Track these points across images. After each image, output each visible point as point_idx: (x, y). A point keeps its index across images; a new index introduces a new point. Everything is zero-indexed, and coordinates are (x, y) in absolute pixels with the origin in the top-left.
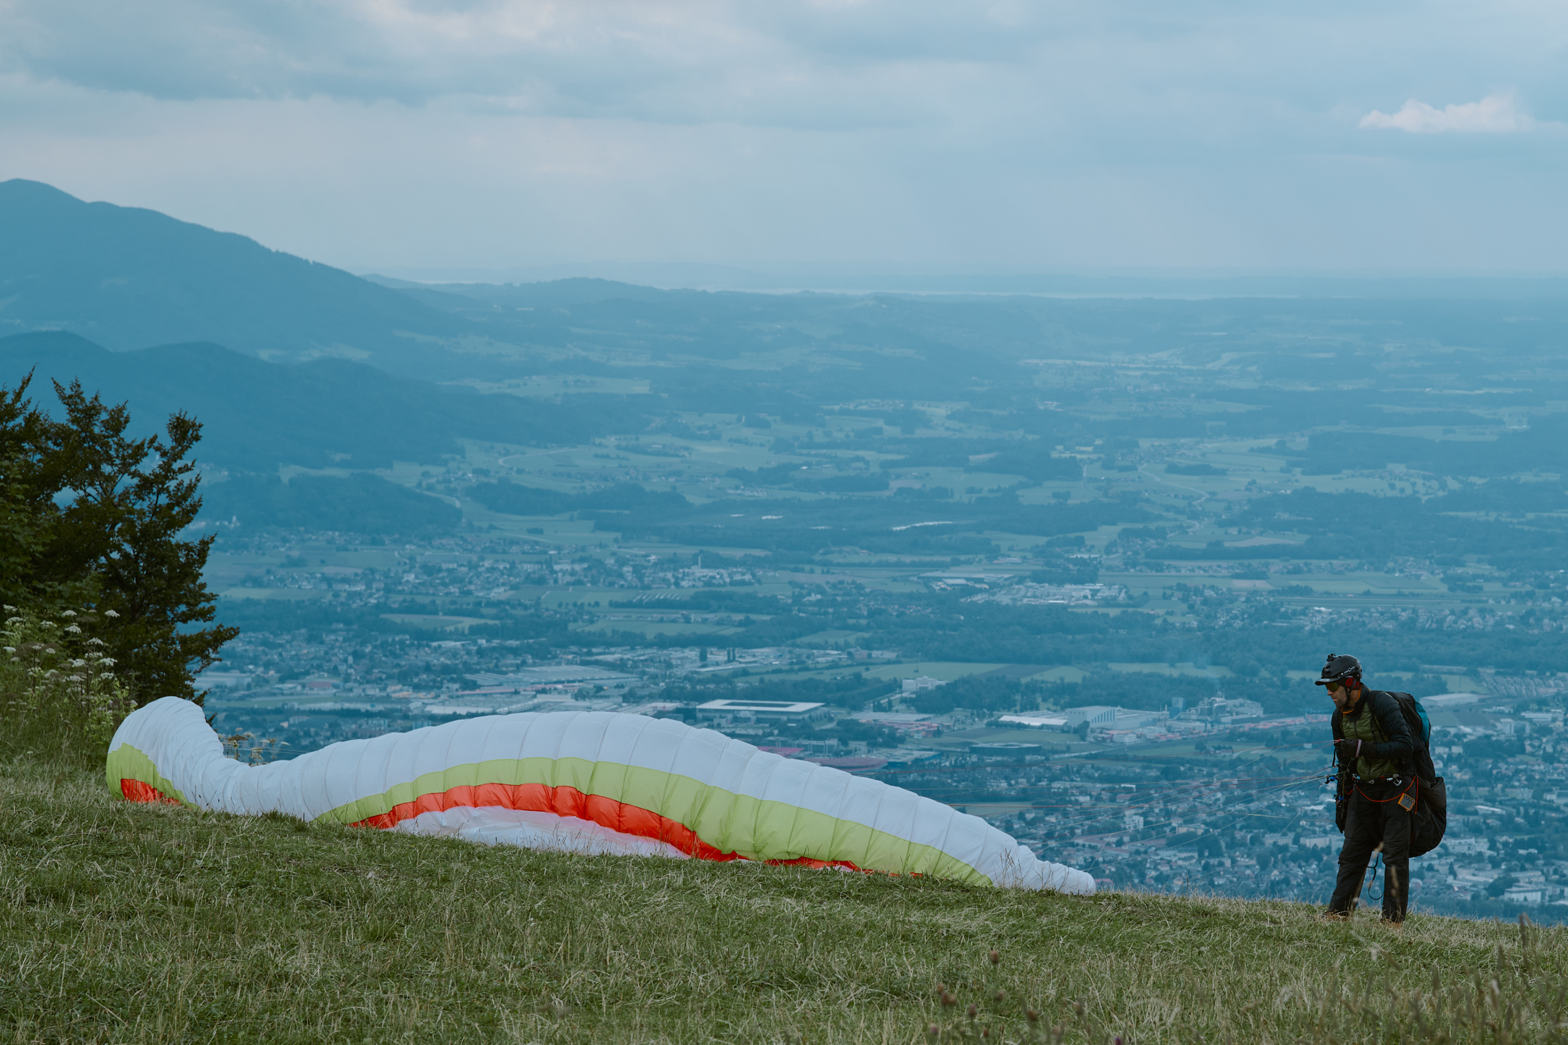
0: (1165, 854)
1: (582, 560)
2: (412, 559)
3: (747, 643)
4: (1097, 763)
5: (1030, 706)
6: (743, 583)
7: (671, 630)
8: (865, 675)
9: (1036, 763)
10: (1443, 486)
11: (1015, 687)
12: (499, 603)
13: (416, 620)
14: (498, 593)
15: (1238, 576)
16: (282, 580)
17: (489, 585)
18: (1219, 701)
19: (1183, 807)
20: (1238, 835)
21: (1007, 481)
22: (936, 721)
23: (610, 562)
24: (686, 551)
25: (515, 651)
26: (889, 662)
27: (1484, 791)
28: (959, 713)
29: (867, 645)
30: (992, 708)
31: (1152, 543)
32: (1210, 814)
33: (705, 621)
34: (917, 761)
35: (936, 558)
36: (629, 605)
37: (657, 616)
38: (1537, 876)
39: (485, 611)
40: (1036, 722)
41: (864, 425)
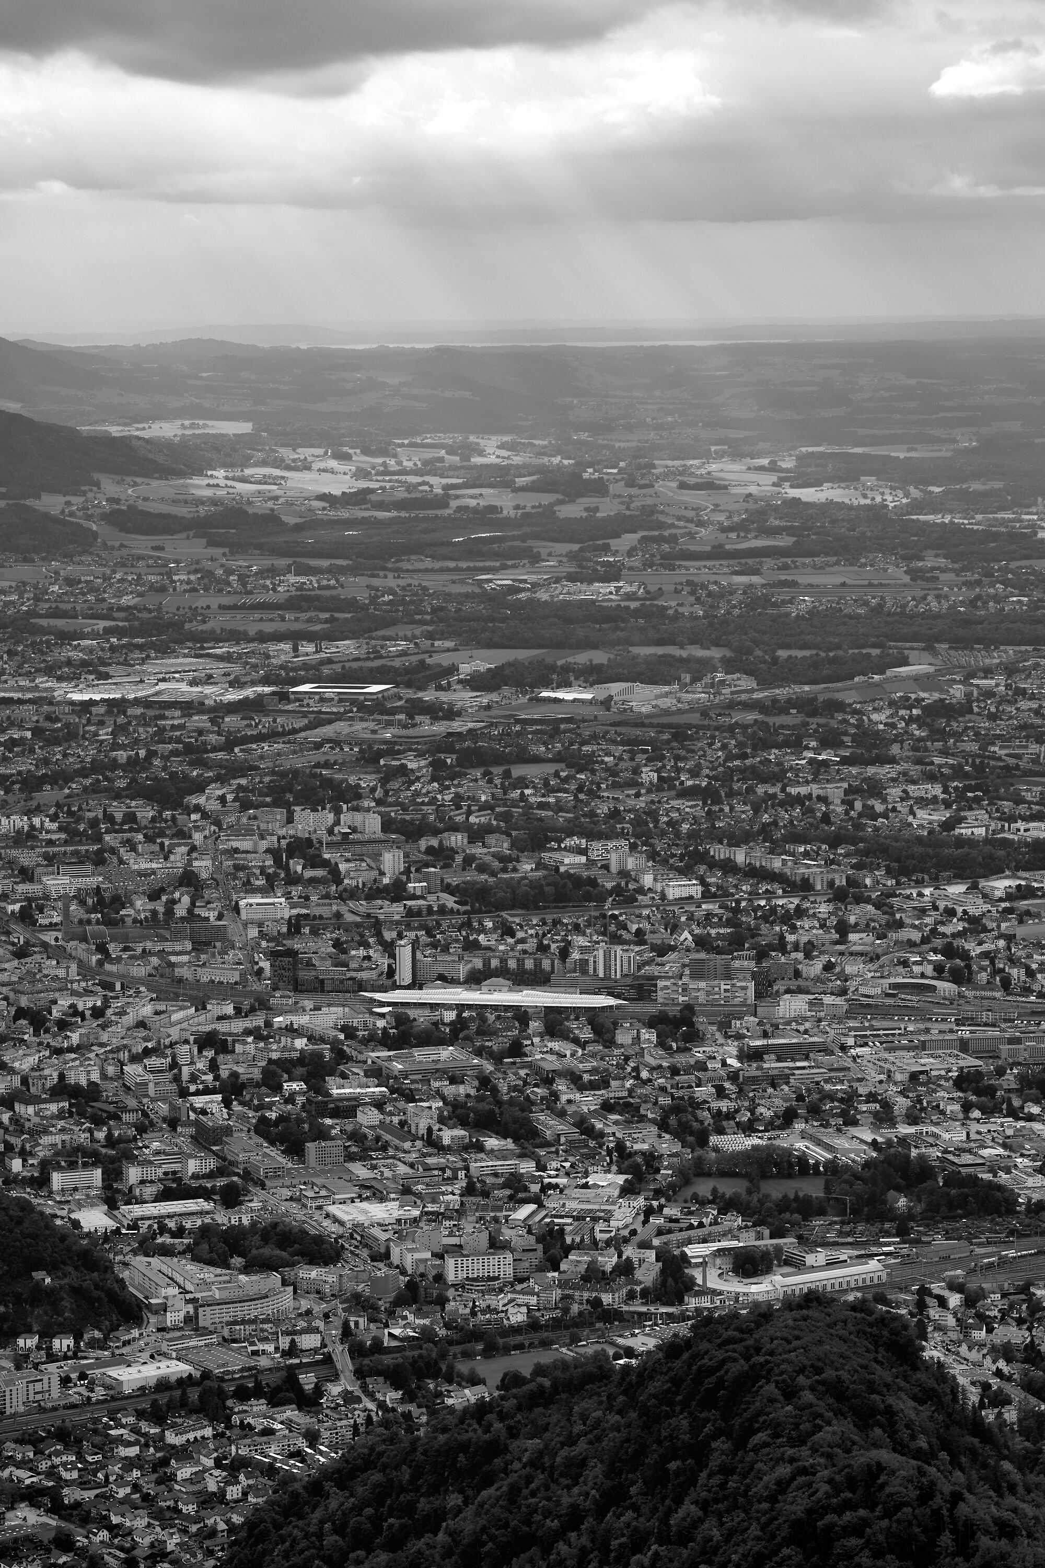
0: (675, 803)
1: (196, 571)
2: (57, 573)
3: (332, 637)
4: (619, 729)
5: (565, 684)
6: (328, 587)
7: (268, 628)
8: (429, 661)
9: (569, 731)
10: (907, 495)
11: (553, 668)
12: (127, 609)
13: (60, 623)
14: (126, 600)
15: (737, 573)
17: (119, 594)
18: (720, 676)
19: (690, 764)
20: (736, 787)
21: (546, 499)
22: (487, 698)
23: (220, 572)
24: (282, 562)
25: (141, 648)
26: (448, 650)
27: (939, 745)
28: (506, 690)
29: (431, 636)
30: (533, 686)
31: (666, 547)
32: (712, 769)
33: (297, 619)
34: (470, 731)
35: (488, 564)
36: (235, 607)
37: (257, 616)
38: (982, 814)
39: (116, 615)
40: (569, 696)
41: (430, 454)
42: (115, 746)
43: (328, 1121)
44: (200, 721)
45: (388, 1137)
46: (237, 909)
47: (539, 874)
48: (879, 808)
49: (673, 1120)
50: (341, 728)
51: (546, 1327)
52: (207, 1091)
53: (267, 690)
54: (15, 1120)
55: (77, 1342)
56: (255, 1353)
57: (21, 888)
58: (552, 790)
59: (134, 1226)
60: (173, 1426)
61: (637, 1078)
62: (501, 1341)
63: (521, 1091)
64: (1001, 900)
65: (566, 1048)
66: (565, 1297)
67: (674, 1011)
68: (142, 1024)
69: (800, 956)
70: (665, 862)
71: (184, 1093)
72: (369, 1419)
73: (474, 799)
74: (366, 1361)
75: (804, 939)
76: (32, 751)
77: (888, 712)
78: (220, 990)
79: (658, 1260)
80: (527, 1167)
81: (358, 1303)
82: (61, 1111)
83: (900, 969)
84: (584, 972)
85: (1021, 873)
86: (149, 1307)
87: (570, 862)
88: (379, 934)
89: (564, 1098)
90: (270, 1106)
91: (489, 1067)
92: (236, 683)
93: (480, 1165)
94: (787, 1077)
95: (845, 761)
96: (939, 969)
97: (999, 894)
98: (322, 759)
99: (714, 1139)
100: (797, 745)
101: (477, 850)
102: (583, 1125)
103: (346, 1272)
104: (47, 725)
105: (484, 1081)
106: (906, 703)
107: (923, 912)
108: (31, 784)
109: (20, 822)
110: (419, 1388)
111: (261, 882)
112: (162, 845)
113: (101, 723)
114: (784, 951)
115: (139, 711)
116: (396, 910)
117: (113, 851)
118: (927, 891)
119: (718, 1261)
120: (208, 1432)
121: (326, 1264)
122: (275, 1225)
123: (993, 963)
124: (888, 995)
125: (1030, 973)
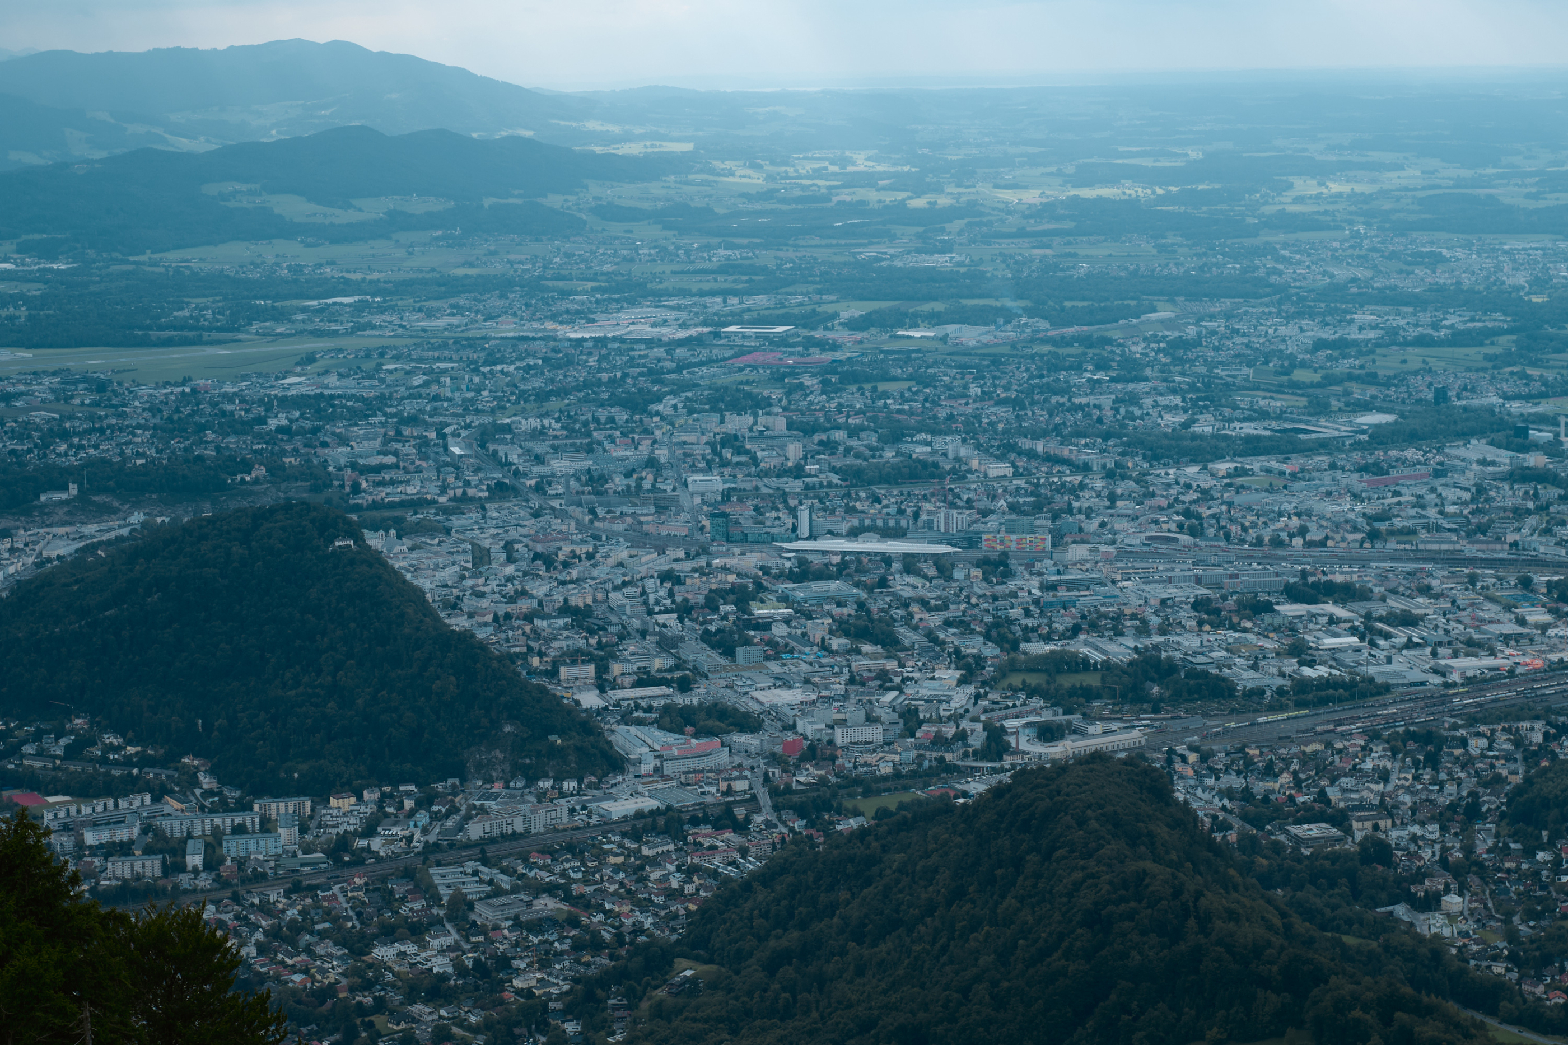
0: (993, 409)
1: (655, 247)
2: (558, 249)
3: (750, 293)
4: (953, 357)
5: (915, 326)
6: (747, 258)
7: (706, 286)
8: (818, 310)
9: (918, 358)
10: (1154, 192)
11: (906, 315)
12: (608, 273)
13: (560, 284)
14: (607, 268)
15: (1034, 247)
16: (485, 263)
17: (602, 263)
18: (1024, 320)
19: (1004, 382)
20: (1036, 398)
21: (901, 195)
22: (860, 335)
23: (671, 248)
24: (715, 241)
25: (617, 301)
26: (832, 302)
27: (1179, 368)
28: (873, 330)
29: (820, 292)
30: (892, 327)
31: (984, 229)
32: (1020, 385)
33: (726, 281)
34: (849, 359)
35: (859, 241)
36: (682, 272)
37: (698, 278)
38: (1209, 417)
39: (600, 278)
40: (918, 334)
41: (817, 165)
42: (600, 370)
43: (752, 633)
44: (658, 352)
45: (793, 644)
46: (685, 484)
47: (898, 459)
48: (1137, 412)
49: (994, 633)
50: (758, 357)
51: (906, 776)
52: (667, 611)
53: (706, 330)
54: (534, 630)
55: (579, 784)
56: (703, 793)
57: (536, 469)
58: (905, 400)
59: (617, 704)
60: (647, 842)
61: (969, 603)
62: (874, 786)
63: (887, 612)
64: (1223, 477)
65: (918, 582)
66: (919, 756)
67: (994, 556)
68: (621, 564)
69: (1083, 517)
70: (987, 451)
71: (650, 612)
72: (783, 840)
73: (851, 406)
74: (781, 800)
75: (1085, 505)
76: (542, 373)
77: (1143, 345)
78: (674, 541)
79: (984, 730)
80: (892, 665)
81: (774, 759)
82: (566, 624)
83: (1153, 526)
84: (931, 528)
85: (1237, 459)
86: (628, 760)
87: (920, 451)
88: (785, 502)
89: (917, 617)
90: (711, 622)
91: (864, 595)
92: (683, 326)
93: (859, 663)
94: (1074, 602)
95: (1113, 380)
96: (1180, 526)
97: (1222, 473)
98: (744, 379)
99: (1023, 646)
100: (1078, 368)
101: (854, 443)
102: (931, 636)
103: (766, 737)
104: (553, 355)
105: (861, 605)
106: (1157, 340)
107: (1168, 486)
108: (542, 396)
109: (535, 423)
110: (818, 818)
111: (702, 465)
112: (633, 439)
113: (590, 354)
114: (1071, 514)
115: (616, 345)
116: (797, 485)
117: (599, 443)
118: (1171, 471)
119: (1027, 731)
120: (671, 847)
121: (752, 732)
122: (716, 705)
123: (1218, 522)
124: (1144, 544)
125: (1245, 529)
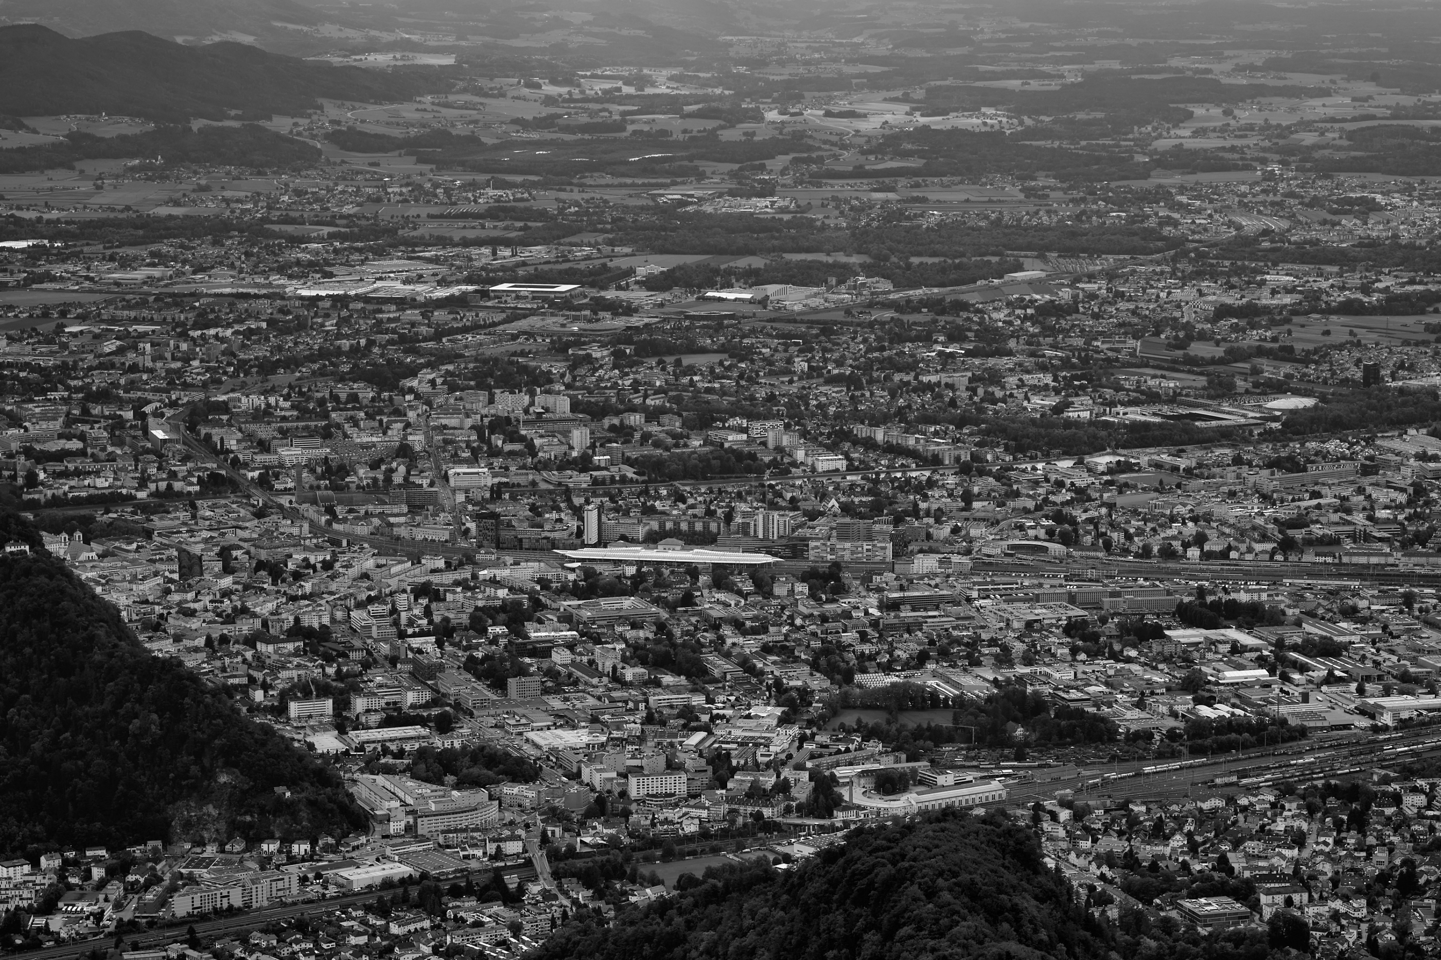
0: (823, 389)
1: (407, 185)
2: (286, 185)
3: (525, 243)
4: (775, 325)
5: (727, 285)
6: (522, 200)
7: (471, 234)
8: (609, 264)
9: (732, 326)
10: (1021, 123)
11: (717, 272)
12: (349, 216)
13: (289, 229)
14: (348, 209)
15: (875, 190)
16: (194, 201)
17: (342, 203)
18: (861, 279)
19: (836, 355)
20: (875, 374)
21: (710, 124)
22: (659, 297)
23: (428, 185)
24: (482, 178)
25: (360, 250)
26: (627, 255)
27: (1049, 340)
28: (677, 291)
29: (611, 243)
30: (700, 287)
31: (814, 167)
32: (855, 360)
33: (495, 227)
34: (646, 325)
35: (660, 180)
36: (441, 216)
37: (461, 224)
38: (1087, 400)
39: (338, 222)
40: (731, 296)
41: (607, 86)
42: (339, 336)
43: (527, 660)
44: (412, 314)
45: (578, 673)
46: (446, 478)
47: (707, 449)
48: (999, 394)
49: (823, 661)
50: (535, 322)
51: (715, 836)
52: (422, 634)
53: (471, 288)
54: (258, 657)
55: (313, 847)
56: (466, 857)
57: (259, 458)
58: (716, 377)
59: (361, 748)
60: (397, 918)
61: (792, 624)
62: (677, 848)
63: (693, 636)
64: (1103, 473)
65: (731, 599)
66: (731, 811)
67: (823, 568)
68: (365, 576)
69: (931, 521)
70: (814, 439)
71: (402, 635)
72: (565, 914)
73: (650, 384)
74: (562, 865)
75: (935, 507)
76: (267, 339)
77: (1006, 311)
78: (432, 547)
79: (811, 779)
80: (698, 700)
81: (554, 815)
82: (297, 649)
83: (1017, 532)
84: (746, 533)
85: (1120, 451)
86: (374, 817)
87: (733, 439)
88: (569, 500)
89: (729, 641)
90: (477, 647)
91: (664, 615)
92: (443, 282)
93: (657, 698)
94: (921, 624)
95: (969, 353)
96: (1050, 532)
97: (1101, 468)
98: (519, 349)
99: (858, 677)
100: (927, 339)
101: (654, 428)
102: (746, 664)
103: (544, 788)
104: (280, 316)
105: (661, 627)
106: (1021, 303)
107: (1036, 484)
108: (267, 368)
109: (258, 401)
110: (607, 887)
111: (466, 454)
112: (381, 421)
113: (327, 316)
114: (918, 517)
115: (360, 305)
116: (583, 480)
117: (339, 426)
118: (1040, 466)
119: (862, 781)
120: (427, 924)
121: (527, 782)
122: (482, 748)
123: (1096, 527)
124: (1006, 555)
125: (1129, 537)
